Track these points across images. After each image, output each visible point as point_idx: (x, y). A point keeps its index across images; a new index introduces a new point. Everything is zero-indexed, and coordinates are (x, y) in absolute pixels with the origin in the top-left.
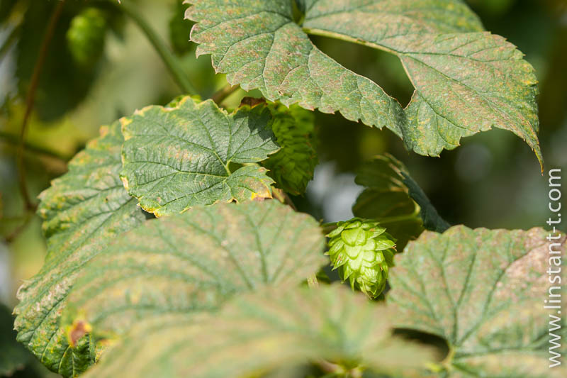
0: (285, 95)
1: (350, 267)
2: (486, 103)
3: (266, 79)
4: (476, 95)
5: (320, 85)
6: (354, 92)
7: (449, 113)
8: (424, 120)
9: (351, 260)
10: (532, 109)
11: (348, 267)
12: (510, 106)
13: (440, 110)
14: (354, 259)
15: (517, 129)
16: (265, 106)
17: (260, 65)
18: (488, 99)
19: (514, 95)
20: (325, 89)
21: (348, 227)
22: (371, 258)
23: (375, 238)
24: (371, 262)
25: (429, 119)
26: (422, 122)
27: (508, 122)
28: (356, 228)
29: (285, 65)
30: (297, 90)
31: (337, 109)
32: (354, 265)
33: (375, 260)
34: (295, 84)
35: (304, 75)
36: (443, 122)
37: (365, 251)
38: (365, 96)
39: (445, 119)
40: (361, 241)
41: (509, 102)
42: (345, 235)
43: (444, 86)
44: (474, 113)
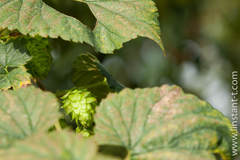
0: (31, 30)
1: (75, 113)
2: (134, 24)
3: (21, 23)
4: (128, 20)
5: (49, 23)
6: (66, 25)
7: (115, 31)
8: (103, 36)
9: (74, 110)
10: (156, 24)
11: (73, 113)
12: (145, 24)
13: (111, 30)
14: (76, 109)
15: (150, 36)
16: (22, 36)
17: (17, 16)
18: (134, 22)
19: (147, 18)
20: (52, 25)
21: (71, 93)
22: (84, 107)
23: (85, 97)
24: (85, 110)
25: (106, 35)
26: (103, 37)
27: (145, 33)
28: (76, 93)
29: (30, 15)
30: (37, 27)
31: (58, 35)
32: (76, 112)
33: (87, 108)
34: (36, 24)
35: (40, 19)
36: (113, 36)
37: (81, 104)
38: (72, 27)
39: (114, 34)
40: (79, 99)
41: (145, 22)
42: (70, 97)
43: (111, 17)
44: (128, 30)
